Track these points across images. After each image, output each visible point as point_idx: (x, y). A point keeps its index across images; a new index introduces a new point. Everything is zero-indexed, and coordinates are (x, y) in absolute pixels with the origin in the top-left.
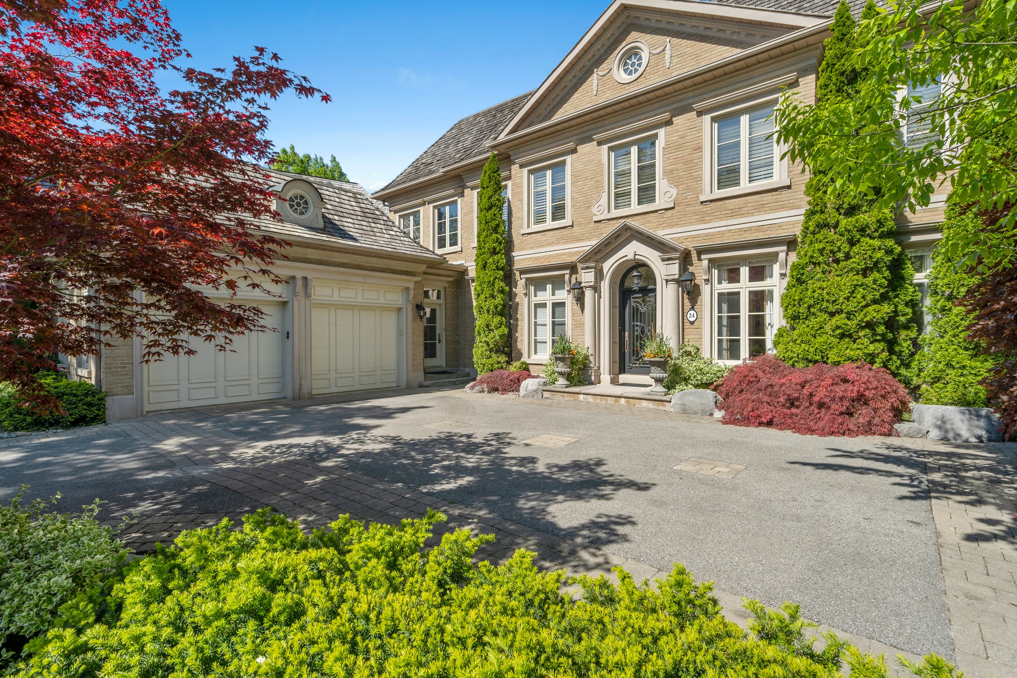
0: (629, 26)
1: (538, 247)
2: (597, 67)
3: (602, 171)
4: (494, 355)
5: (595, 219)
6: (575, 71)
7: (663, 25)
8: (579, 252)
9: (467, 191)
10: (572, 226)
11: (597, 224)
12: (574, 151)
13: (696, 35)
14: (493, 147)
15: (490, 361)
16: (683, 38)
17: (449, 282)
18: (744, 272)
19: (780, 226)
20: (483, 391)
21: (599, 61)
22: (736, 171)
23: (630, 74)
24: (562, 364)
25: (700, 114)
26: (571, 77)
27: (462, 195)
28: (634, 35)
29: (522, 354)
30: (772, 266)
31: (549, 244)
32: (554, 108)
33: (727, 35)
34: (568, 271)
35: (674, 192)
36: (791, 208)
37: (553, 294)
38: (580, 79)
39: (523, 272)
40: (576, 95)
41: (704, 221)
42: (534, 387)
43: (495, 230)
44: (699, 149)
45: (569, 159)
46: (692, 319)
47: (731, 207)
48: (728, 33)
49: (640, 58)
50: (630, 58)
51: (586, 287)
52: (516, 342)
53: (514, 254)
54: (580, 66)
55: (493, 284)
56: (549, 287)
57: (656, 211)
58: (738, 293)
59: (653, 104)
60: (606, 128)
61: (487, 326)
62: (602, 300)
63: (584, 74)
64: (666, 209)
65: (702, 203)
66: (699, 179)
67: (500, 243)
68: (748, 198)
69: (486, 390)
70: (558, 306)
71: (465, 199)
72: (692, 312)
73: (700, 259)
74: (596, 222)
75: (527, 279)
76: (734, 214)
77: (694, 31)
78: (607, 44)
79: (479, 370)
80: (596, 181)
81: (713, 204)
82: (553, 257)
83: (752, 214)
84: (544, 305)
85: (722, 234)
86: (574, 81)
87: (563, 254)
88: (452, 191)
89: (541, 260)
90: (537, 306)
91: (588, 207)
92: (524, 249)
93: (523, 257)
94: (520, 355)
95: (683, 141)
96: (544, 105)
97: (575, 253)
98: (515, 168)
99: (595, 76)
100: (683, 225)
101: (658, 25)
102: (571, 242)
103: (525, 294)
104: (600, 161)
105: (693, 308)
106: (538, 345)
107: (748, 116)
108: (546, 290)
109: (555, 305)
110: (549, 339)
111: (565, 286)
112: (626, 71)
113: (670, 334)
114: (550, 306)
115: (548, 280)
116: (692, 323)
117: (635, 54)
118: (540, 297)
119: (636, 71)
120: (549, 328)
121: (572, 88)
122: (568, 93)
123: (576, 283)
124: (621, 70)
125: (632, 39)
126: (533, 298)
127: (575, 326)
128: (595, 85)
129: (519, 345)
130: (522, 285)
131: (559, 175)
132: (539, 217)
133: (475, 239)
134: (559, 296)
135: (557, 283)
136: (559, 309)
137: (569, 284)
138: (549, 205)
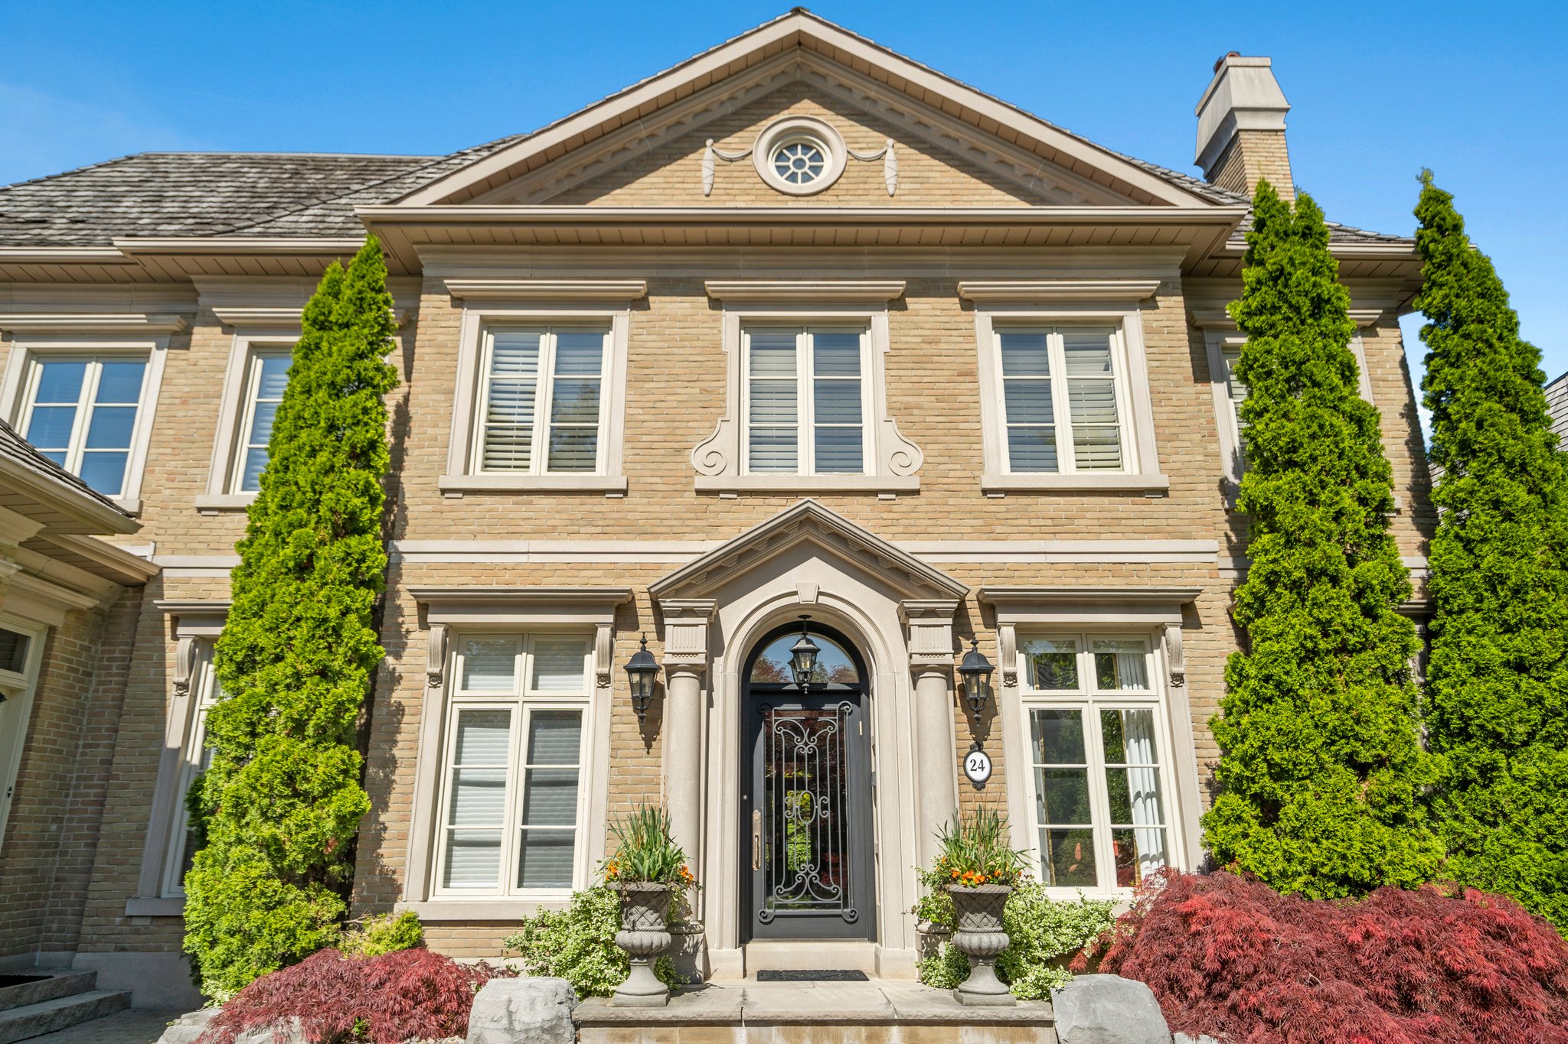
0: (795, 83)
1: (499, 536)
2: (716, 140)
3: (723, 371)
4: (294, 892)
5: (701, 483)
6: (658, 124)
7: (880, 111)
8: (658, 567)
9: (200, 334)
10: (625, 492)
11: (704, 499)
12: (639, 303)
13: (948, 153)
14: (374, 223)
15: (280, 919)
16: (922, 151)
17: (73, 611)
18: (1086, 664)
19: (1156, 569)
21: (722, 127)
22: (1048, 439)
23: (793, 178)
24: (652, 916)
25: (968, 304)
26: (644, 134)
27: (180, 340)
28: (806, 107)
29: (397, 890)
30: (1143, 657)
31: (539, 532)
32: (580, 187)
33: (1016, 176)
34: (610, 618)
35: (916, 458)
36: (1173, 535)
37: (535, 687)
38: (665, 146)
39: (427, 608)
41: (989, 534)
42: (542, 1015)
43: (362, 455)
44: (970, 374)
45: (622, 319)
46: (979, 775)
47: (1052, 514)
48: (1019, 172)
49: (818, 156)
50: (792, 148)
51: (671, 670)
52: (378, 841)
53: (401, 545)
54: (670, 117)
55: (337, 632)
56: (524, 662)
57: (874, 493)
58: (1077, 715)
59: (862, 253)
60: (735, 273)
61: (290, 779)
62: (716, 713)
63: (678, 140)
64: (900, 493)
65: (985, 492)
66: (975, 438)
67: (373, 501)
68: (1085, 499)
70: (556, 724)
71: (193, 354)
72: (977, 756)
73: (991, 623)
74: (699, 492)
75: (449, 628)
76: (1058, 528)
77: (946, 145)
78: (744, 100)
79: (208, 958)
80: (703, 391)
81: (1009, 500)
82: (555, 569)
83: (1097, 536)
84: (498, 719)
85: (1037, 568)
86: (649, 146)
87: (589, 566)
88: (139, 319)
89: (508, 576)
90: (471, 718)
91: (678, 451)
92: (447, 535)
93: (433, 558)
94: (388, 892)
95: (929, 349)
96: (559, 169)
97: (630, 570)
98: (432, 306)
99: (707, 153)
100: (942, 536)
101: (867, 107)
102: (619, 535)
103: (435, 678)
104: (717, 345)
105: (979, 747)
106: (457, 851)
107: (1061, 337)
108: (510, 671)
109: (541, 719)
110: (509, 829)
111: (591, 661)
112: (781, 170)
113: (939, 814)
114: (520, 721)
115: (522, 638)
116: (979, 785)
117: (807, 148)
118: (486, 690)
119: (807, 178)
120: (513, 794)
121: (639, 160)
122: (625, 167)
123: (644, 655)
124: (772, 164)
125: (805, 112)
126: (457, 691)
127: (617, 788)
128: (706, 173)
129: (388, 853)
130: (422, 649)
131: (579, 352)
132: (501, 451)
133: (213, 483)
134: (559, 689)
135: (561, 652)
136: (550, 733)
137: (608, 657)
138: (542, 425)
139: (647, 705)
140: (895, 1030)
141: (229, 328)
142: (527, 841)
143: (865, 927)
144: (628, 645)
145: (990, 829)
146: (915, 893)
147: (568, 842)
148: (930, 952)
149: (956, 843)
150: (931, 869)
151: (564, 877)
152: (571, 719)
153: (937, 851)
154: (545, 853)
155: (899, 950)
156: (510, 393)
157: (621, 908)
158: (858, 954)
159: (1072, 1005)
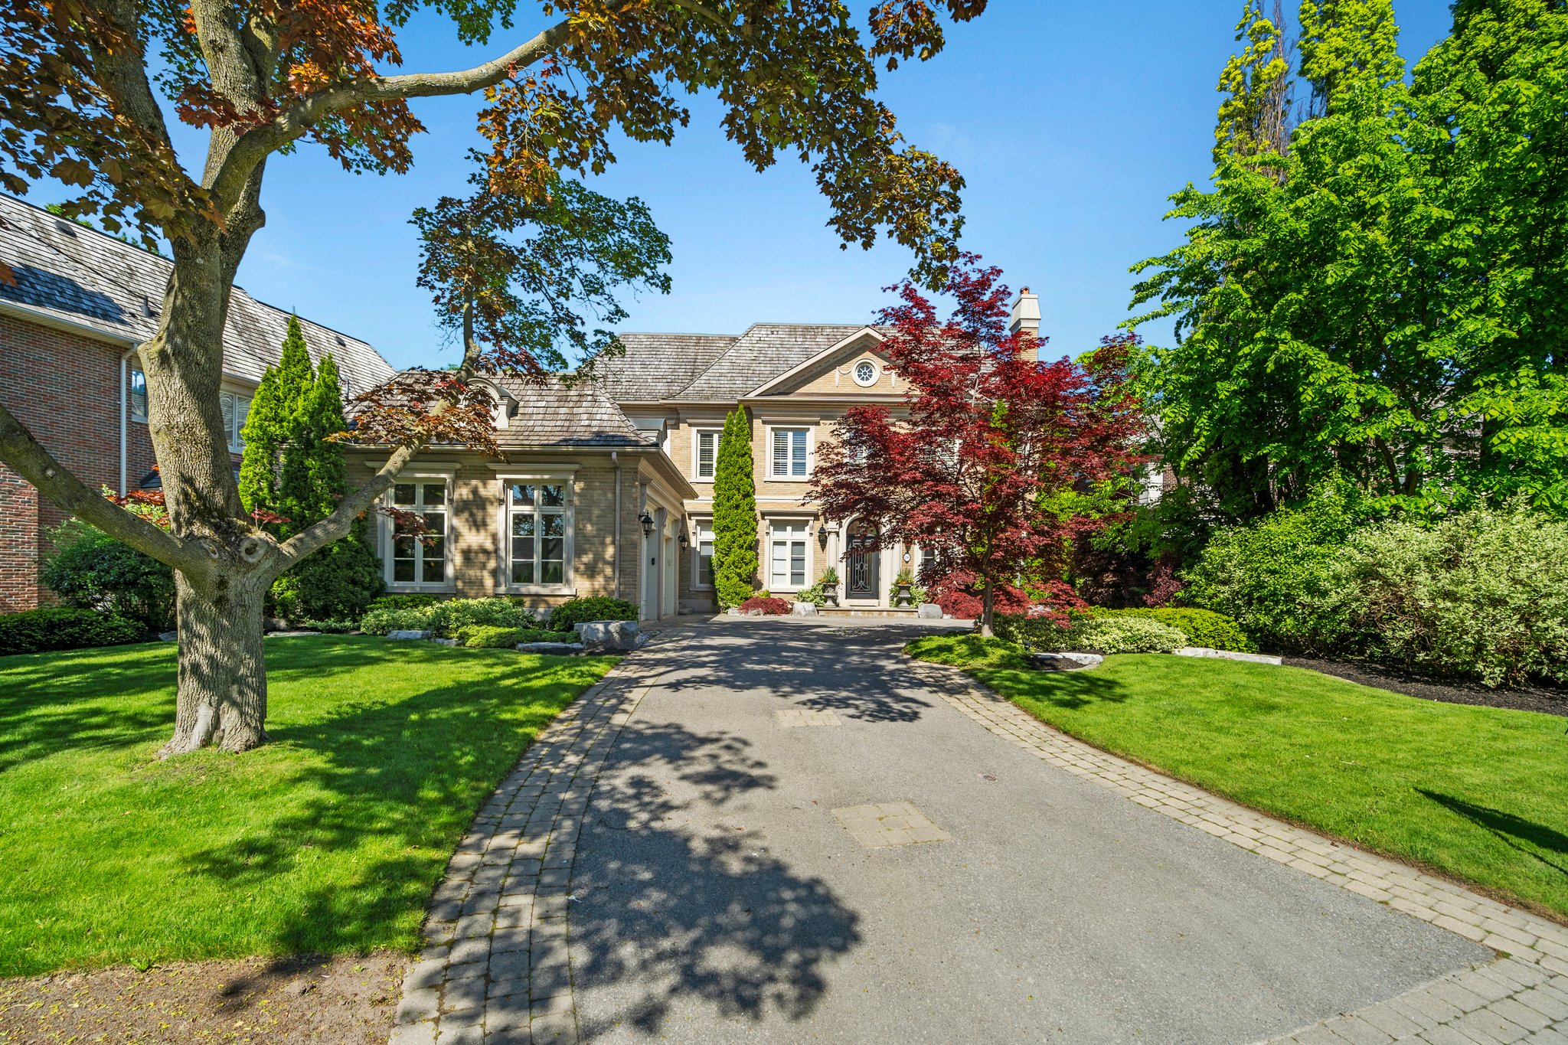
0: (865, 346)
1: (780, 494)
2: (839, 367)
6: (822, 363)
9: (685, 426)
12: (818, 424)
14: (742, 401)
20: (759, 614)
21: (841, 362)
23: (863, 379)
24: (831, 589)
26: (817, 367)
27: (677, 427)
28: (868, 354)
29: (763, 584)
32: (798, 383)
34: (813, 518)
37: (793, 535)
38: (824, 369)
39: (764, 515)
40: (819, 381)
45: (813, 428)
46: (907, 560)
49: (871, 371)
50: (863, 368)
51: (830, 533)
52: (757, 573)
53: (755, 497)
54: (826, 360)
56: (789, 528)
62: (840, 542)
63: (828, 367)
69: (761, 612)
70: (798, 545)
71: (681, 431)
72: (906, 554)
75: (770, 520)
78: (848, 355)
84: (784, 544)
86: (819, 369)
89: (784, 506)
90: (775, 543)
92: (767, 494)
93: (764, 500)
96: (792, 379)
98: (757, 423)
99: (837, 371)
103: (766, 533)
106: (776, 576)
108: (785, 530)
109: (794, 544)
110: (788, 571)
111: (807, 528)
112: (859, 376)
113: (897, 569)
114: (789, 544)
115: (788, 523)
116: (907, 563)
117: (868, 368)
118: (779, 536)
119: (867, 379)
120: (789, 562)
121: (815, 374)
122: (811, 377)
123: (822, 528)
124: (857, 374)
125: (867, 356)
126: (772, 536)
127: (816, 562)
128: (837, 379)
129: (759, 576)
130: (763, 525)
131: (799, 438)
132: (779, 468)
133: (691, 474)
134: (799, 536)
135: (799, 526)
136: (797, 548)
137: (812, 528)
138: (790, 461)
139: (823, 541)
140: (885, 613)
141: (690, 425)
142: (793, 574)
143: (876, 596)
144: (818, 525)
145: (908, 573)
146: (890, 587)
147: (803, 574)
148: (892, 600)
149: (900, 575)
150: (894, 581)
151: (802, 582)
152: (803, 544)
153: (896, 577)
154: (797, 577)
155: (885, 601)
156: (780, 451)
157: (824, 589)
158: (874, 602)
159: (923, 608)
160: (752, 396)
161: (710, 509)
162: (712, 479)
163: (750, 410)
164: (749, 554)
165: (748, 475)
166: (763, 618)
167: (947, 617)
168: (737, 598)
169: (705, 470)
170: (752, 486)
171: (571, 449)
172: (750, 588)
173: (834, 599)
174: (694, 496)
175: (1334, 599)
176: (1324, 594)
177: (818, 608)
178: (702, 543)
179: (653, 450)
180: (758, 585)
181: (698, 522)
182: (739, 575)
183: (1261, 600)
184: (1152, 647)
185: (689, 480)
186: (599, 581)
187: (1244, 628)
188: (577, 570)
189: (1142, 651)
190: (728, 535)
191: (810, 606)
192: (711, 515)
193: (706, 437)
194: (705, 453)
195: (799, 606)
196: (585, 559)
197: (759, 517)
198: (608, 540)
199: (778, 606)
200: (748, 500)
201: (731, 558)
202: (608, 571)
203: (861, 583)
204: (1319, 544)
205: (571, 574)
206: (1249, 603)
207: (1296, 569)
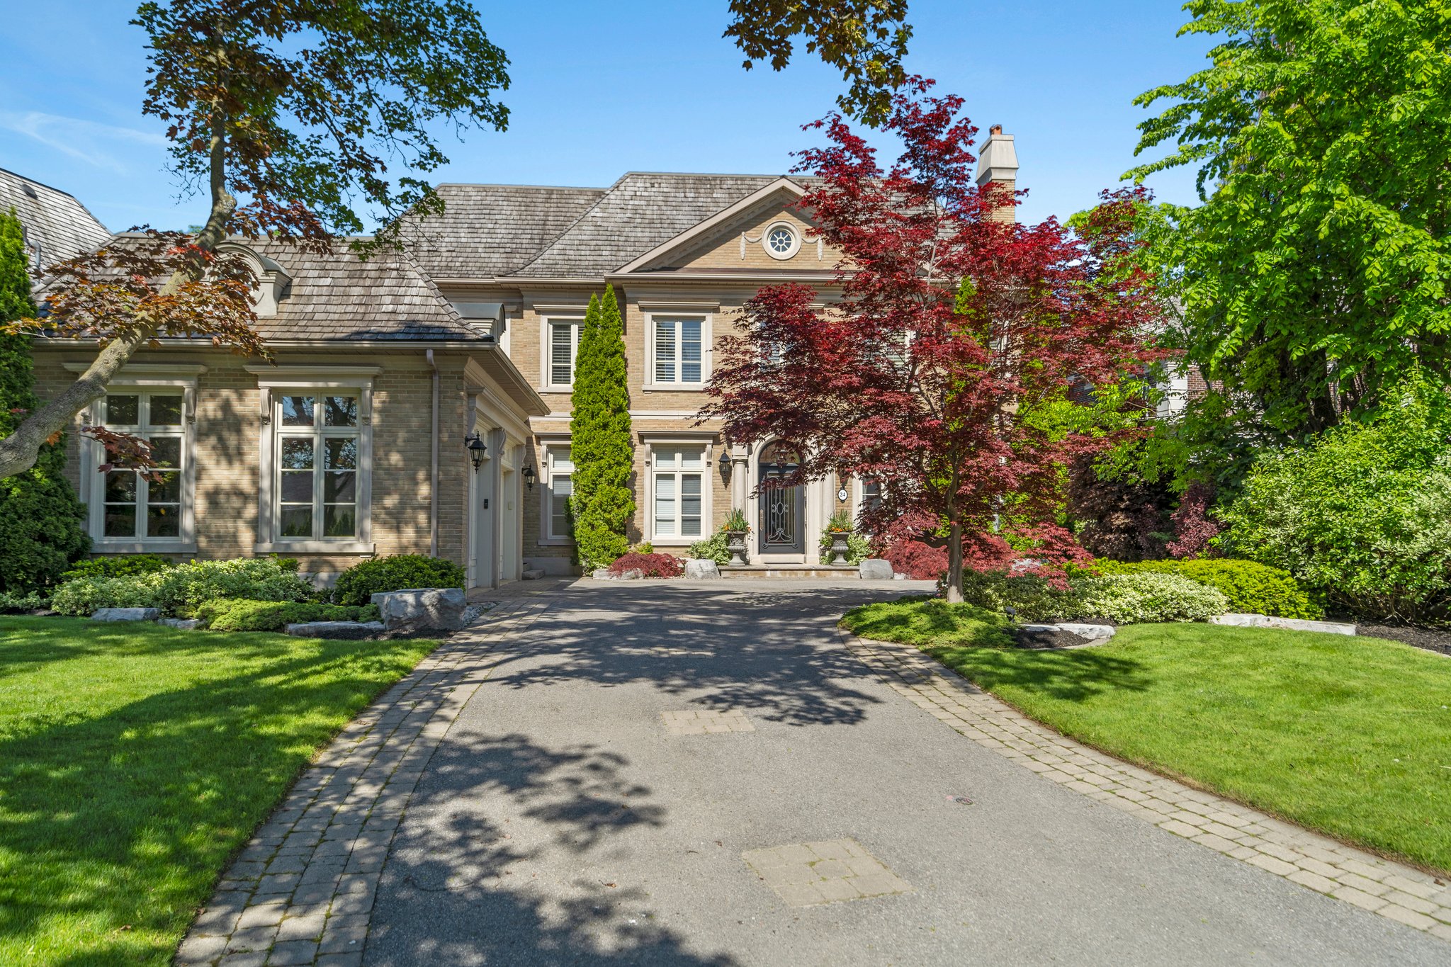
0: (781, 204)
1: (667, 408)
2: (745, 232)
6: (722, 227)
9: (529, 314)
12: (716, 310)
14: (610, 279)
20: (637, 577)
21: (749, 225)
23: (778, 249)
24: (740, 541)
26: (716, 231)
28: (783, 214)
29: (641, 535)
31: (681, 407)
34: (711, 441)
37: (683, 465)
38: (723, 235)
39: (642, 437)
40: (718, 251)
42: (711, 568)
45: (710, 317)
46: (843, 498)
49: (789, 239)
50: (778, 234)
51: (735, 461)
52: (633, 520)
53: (630, 412)
54: (727, 223)
56: (678, 456)
62: (750, 475)
63: (729, 232)
69: (641, 575)
70: (691, 479)
71: (524, 322)
72: (843, 491)
75: (652, 445)
78: (757, 212)
84: (671, 477)
86: (718, 235)
89: (671, 424)
90: (660, 477)
92: (647, 409)
93: (642, 417)
94: (639, 536)
96: (680, 249)
97: (716, 422)
98: (632, 309)
99: (742, 237)
103: (647, 462)
105: (843, 488)
106: (660, 523)
108: (673, 459)
109: (685, 477)
110: (678, 516)
111: (704, 456)
112: (773, 245)
113: (829, 511)
114: (679, 478)
115: (677, 448)
116: (843, 501)
117: (784, 233)
118: (664, 466)
119: (784, 249)
120: (678, 503)
121: (713, 242)
122: (708, 245)
123: (724, 456)
124: (769, 241)
125: (784, 218)
126: (654, 468)
127: (716, 502)
128: (742, 249)
129: (637, 523)
130: (641, 452)
131: (691, 330)
132: (664, 372)
133: (542, 381)
134: (692, 466)
135: (692, 453)
136: (690, 483)
137: (710, 455)
138: (678, 362)
139: (726, 473)
140: (813, 573)
141: (538, 312)
142: (684, 520)
143: (801, 548)
144: (719, 450)
145: (844, 516)
146: (820, 536)
147: (699, 520)
148: (823, 554)
149: (833, 520)
150: (825, 528)
151: (697, 531)
152: (698, 477)
153: (827, 523)
154: (691, 524)
155: (813, 555)
156: (665, 349)
157: (729, 539)
158: (798, 557)
159: (865, 565)
160: (624, 272)
161: (567, 430)
162: (568, 387)
163: (622, 292)
164: (623, 493)
165: (620, 382)
166: (642, 582)
167: (899, 577)
168: (605, 556)
169: (560, 374)
170: (626, 397)
171: (366, 345)
172: (624, 540)
173: (742, 554)
174: (544, 411)
175: (1421, 544)
176: (1409, 537)
177: (720, 568)
178: (556, 478)
179: (486, 346)
180: (636, 537)
181: (551, 449)
182: (609, 522)
183: (1325, 547)
184: (1179, 614)
185: (537, 389)
186: (409, 533)
187: (1305, 586)
188: (375, 519)
189: (1168, 620)
190: (593, 466)
191: (708, 565)
192: (568, 437)
193: (561, 329)
194: (560, 352)
195: (693, 564)
196: (390, 501)
197: (636, 440)
198: (421, 475)
199: (664, 565)
200: (620, 416)
201: (596, 499)
202: (422, 518)
203: (780, 531)
204: (1399, 469)
205: (368, 524)
206: (1310, 551)
207: (1369, 504)
